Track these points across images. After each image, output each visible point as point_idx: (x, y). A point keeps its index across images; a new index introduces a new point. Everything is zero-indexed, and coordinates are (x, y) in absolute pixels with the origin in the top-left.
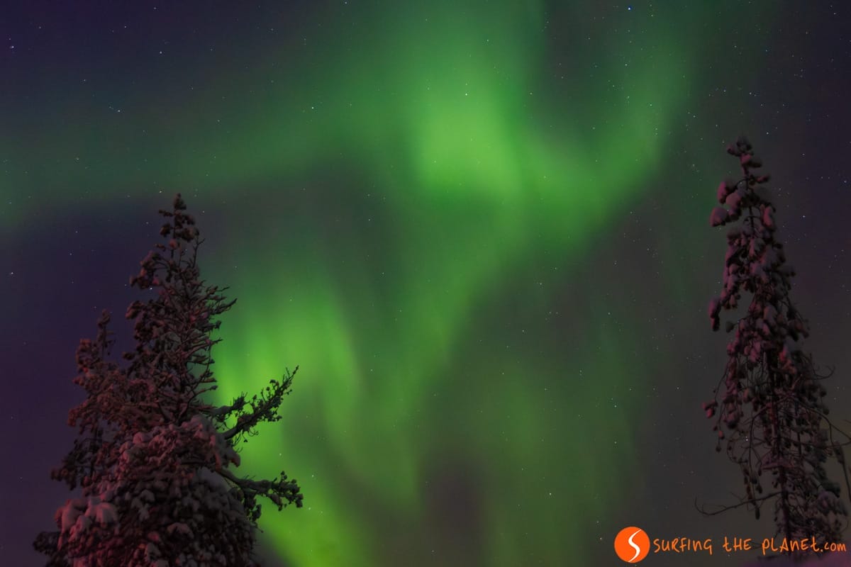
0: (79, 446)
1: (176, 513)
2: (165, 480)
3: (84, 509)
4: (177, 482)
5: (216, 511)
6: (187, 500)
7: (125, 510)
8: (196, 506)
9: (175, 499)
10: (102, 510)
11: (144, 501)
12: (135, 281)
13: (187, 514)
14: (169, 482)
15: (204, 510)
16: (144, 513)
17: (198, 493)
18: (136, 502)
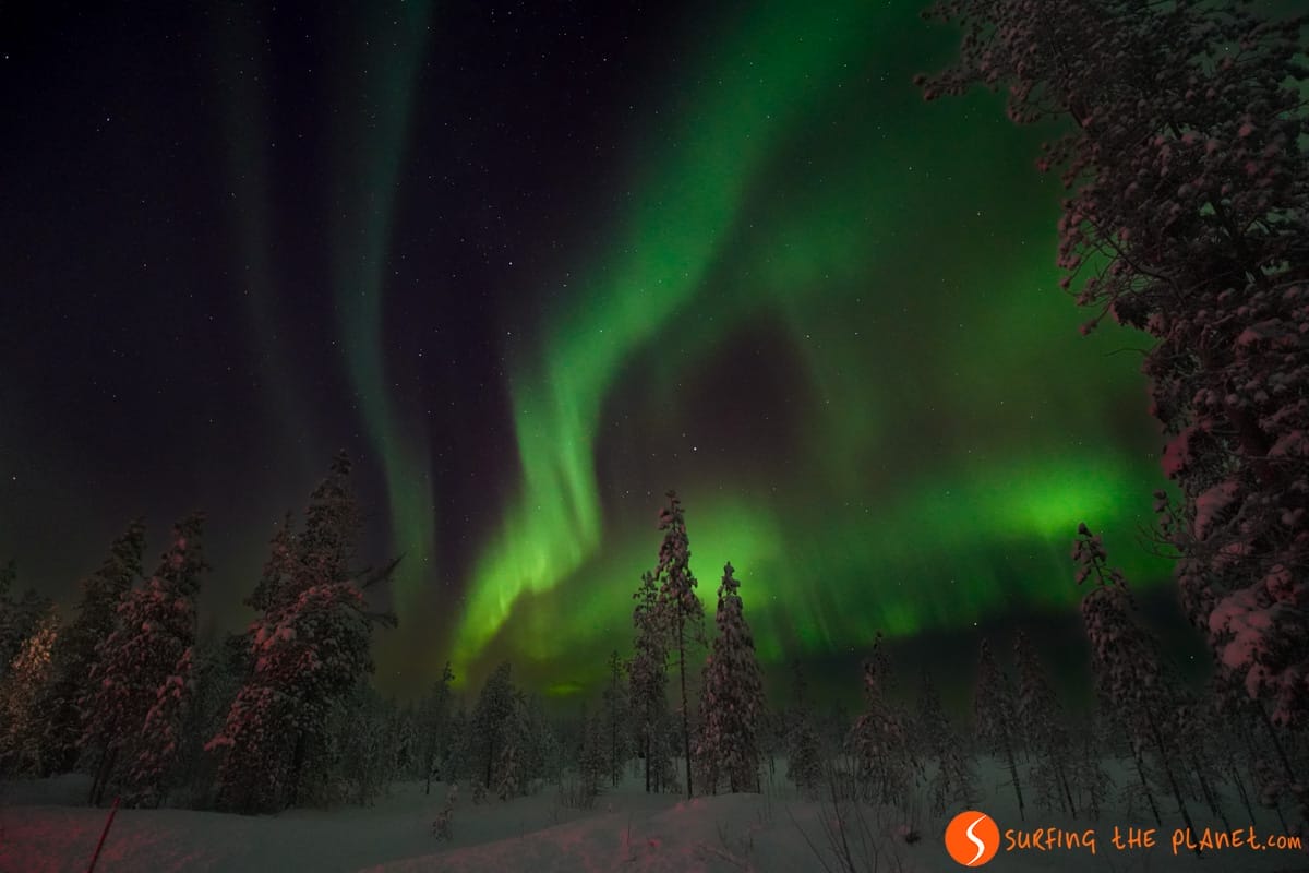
0: (262, 584)
1: (329, 633)
2: (324, 613)
3: (274, 630)
4: (332, 616)
5: (351, 632)
6: (337, 626)
7: (300, 632)
8: (341, 628)
9: (329, 625)
10: (288, 633)
11: (311, 626)
12: (313, 494)
13: (336, 632)
14: (327, 615)
15: (345, 631)
16: (311, 634)
17: (343, 621)
18: (307, 627)
